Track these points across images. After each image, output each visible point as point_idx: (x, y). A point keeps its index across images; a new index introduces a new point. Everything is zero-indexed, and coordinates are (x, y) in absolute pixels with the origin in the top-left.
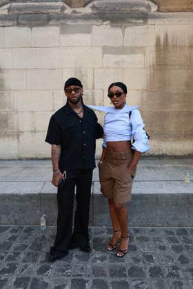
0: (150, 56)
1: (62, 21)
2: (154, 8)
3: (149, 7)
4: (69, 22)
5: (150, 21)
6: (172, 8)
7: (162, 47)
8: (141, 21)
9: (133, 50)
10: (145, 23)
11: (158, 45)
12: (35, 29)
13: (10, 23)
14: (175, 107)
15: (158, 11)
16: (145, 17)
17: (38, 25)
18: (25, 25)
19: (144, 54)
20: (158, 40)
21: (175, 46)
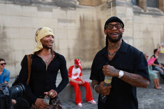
0: (78, 24)
1: (38, 5)
2: (78, 3)
3: (75, 2)
4: (42, 6)
5: (77, 9)
6: (85, 4)
7: (82, 21)
8: (73, 9)
9: (71, 21)
10: (75, 9)
11: (81, 19)
12: (24, 7)
13: (10, 2)
14: (88, 47)
15: (80, 4)
16: (75, 7)
17: (25, 5)
18: (18, 4)
19: (75, 23)
20: (81, 17)
21: (87, 20)
